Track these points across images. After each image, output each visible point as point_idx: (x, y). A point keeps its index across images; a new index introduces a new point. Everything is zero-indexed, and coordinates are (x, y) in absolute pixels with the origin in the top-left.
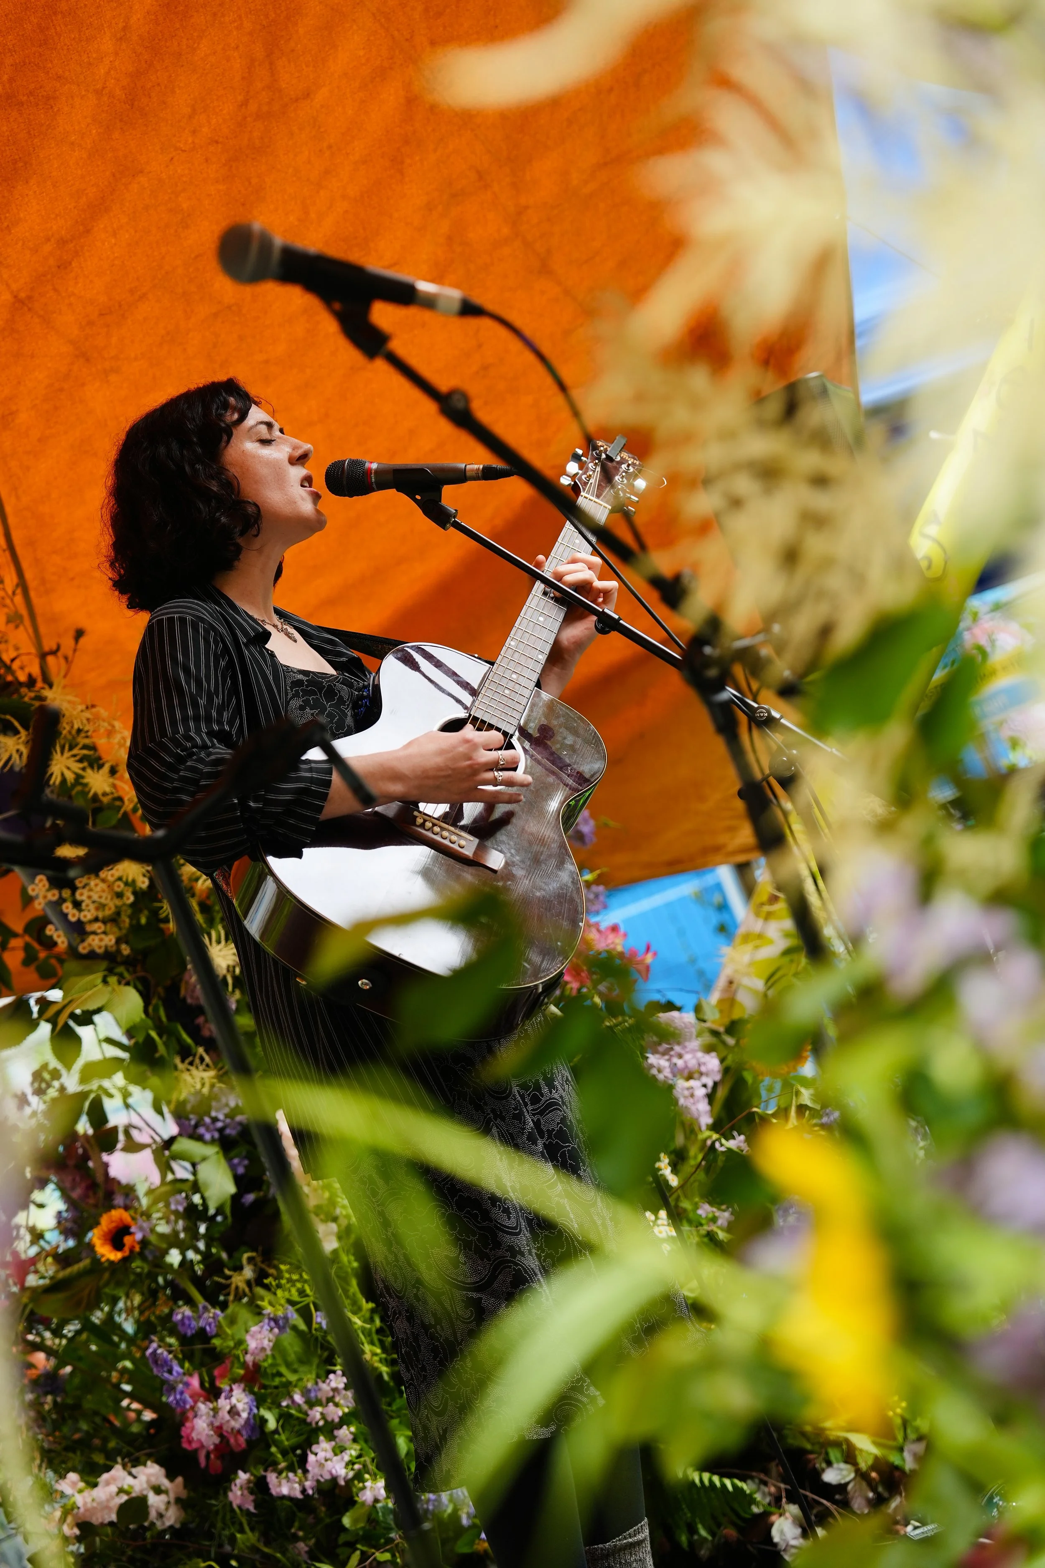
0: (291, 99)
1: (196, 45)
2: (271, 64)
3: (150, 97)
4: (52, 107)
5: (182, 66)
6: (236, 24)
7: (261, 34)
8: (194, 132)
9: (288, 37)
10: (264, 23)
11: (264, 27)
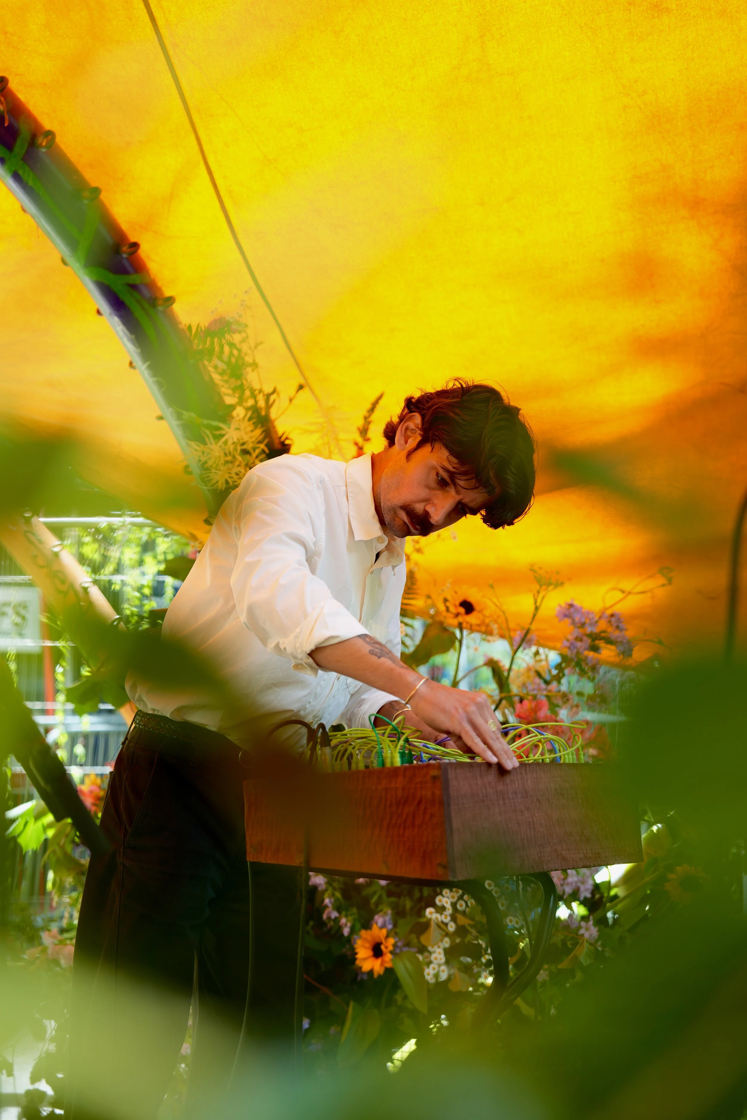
0: (497, 73)
1: (419, 16)
2: (483, 43)
3: (377, 45)
4: (295, 32)
5: (407, 28)
6: (456, 7)
7: (477, 19)
8: (413, 78)
9: (499, 27)
10: (481, 12)
11: (481, 15)
